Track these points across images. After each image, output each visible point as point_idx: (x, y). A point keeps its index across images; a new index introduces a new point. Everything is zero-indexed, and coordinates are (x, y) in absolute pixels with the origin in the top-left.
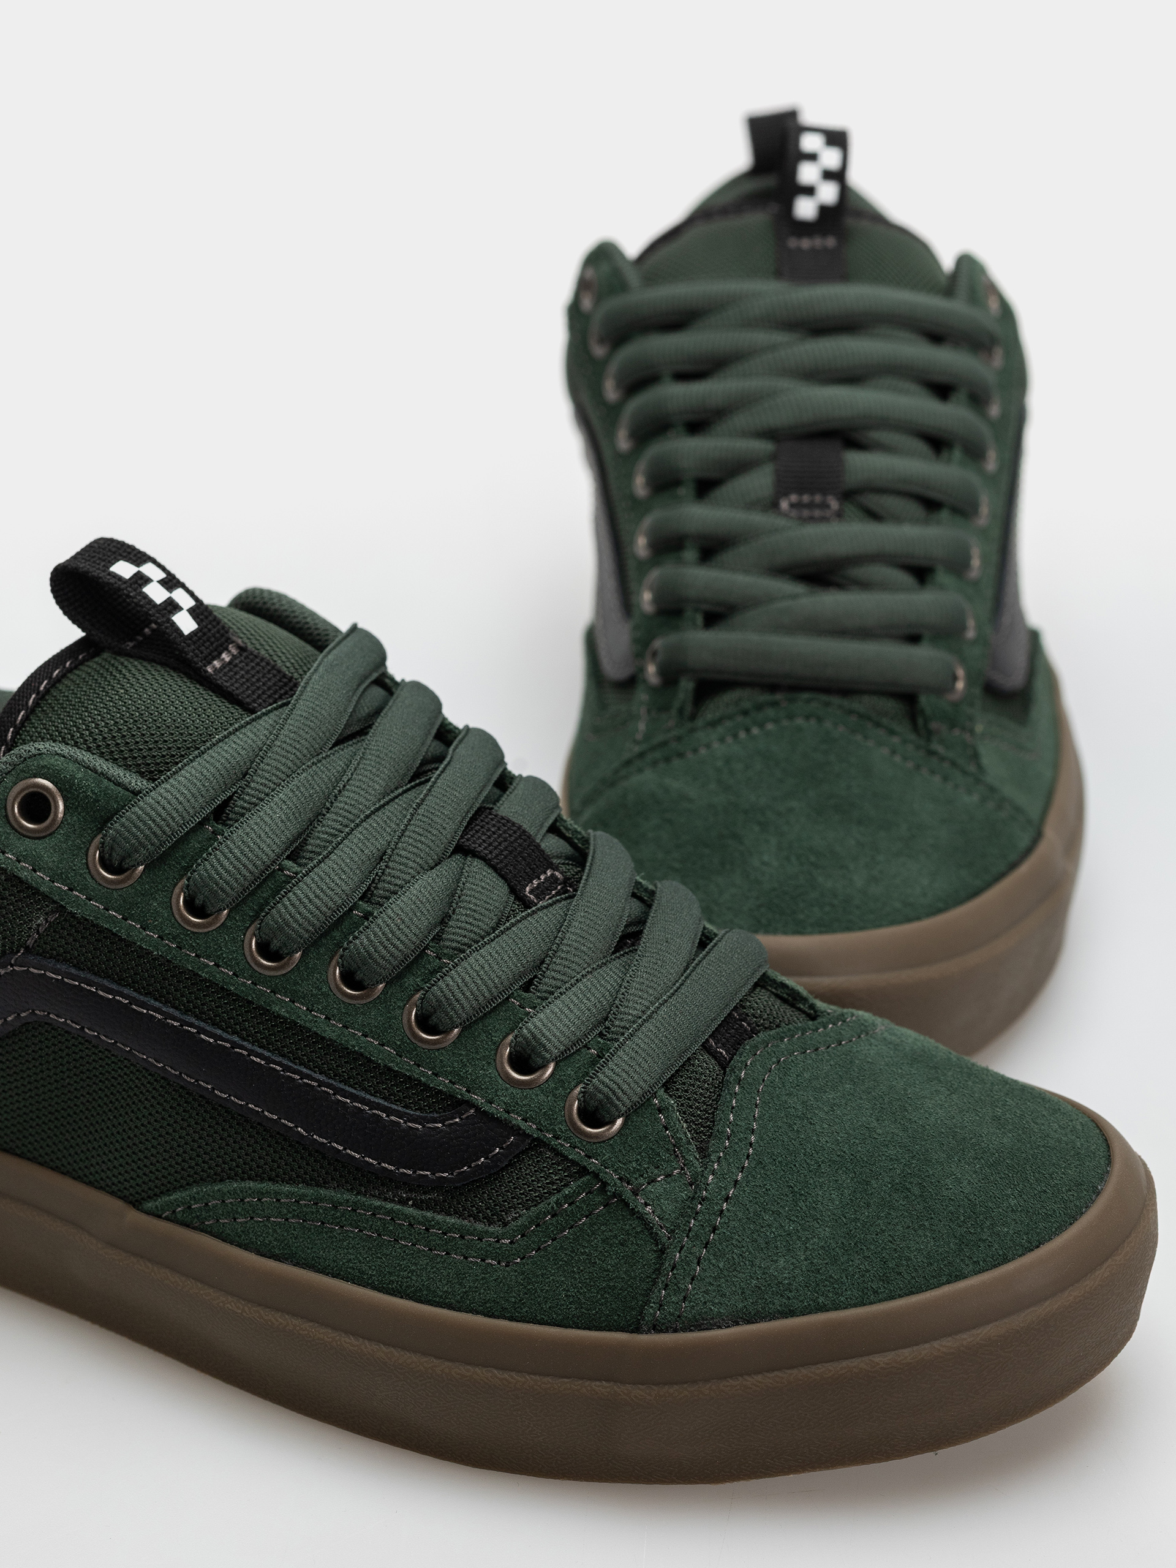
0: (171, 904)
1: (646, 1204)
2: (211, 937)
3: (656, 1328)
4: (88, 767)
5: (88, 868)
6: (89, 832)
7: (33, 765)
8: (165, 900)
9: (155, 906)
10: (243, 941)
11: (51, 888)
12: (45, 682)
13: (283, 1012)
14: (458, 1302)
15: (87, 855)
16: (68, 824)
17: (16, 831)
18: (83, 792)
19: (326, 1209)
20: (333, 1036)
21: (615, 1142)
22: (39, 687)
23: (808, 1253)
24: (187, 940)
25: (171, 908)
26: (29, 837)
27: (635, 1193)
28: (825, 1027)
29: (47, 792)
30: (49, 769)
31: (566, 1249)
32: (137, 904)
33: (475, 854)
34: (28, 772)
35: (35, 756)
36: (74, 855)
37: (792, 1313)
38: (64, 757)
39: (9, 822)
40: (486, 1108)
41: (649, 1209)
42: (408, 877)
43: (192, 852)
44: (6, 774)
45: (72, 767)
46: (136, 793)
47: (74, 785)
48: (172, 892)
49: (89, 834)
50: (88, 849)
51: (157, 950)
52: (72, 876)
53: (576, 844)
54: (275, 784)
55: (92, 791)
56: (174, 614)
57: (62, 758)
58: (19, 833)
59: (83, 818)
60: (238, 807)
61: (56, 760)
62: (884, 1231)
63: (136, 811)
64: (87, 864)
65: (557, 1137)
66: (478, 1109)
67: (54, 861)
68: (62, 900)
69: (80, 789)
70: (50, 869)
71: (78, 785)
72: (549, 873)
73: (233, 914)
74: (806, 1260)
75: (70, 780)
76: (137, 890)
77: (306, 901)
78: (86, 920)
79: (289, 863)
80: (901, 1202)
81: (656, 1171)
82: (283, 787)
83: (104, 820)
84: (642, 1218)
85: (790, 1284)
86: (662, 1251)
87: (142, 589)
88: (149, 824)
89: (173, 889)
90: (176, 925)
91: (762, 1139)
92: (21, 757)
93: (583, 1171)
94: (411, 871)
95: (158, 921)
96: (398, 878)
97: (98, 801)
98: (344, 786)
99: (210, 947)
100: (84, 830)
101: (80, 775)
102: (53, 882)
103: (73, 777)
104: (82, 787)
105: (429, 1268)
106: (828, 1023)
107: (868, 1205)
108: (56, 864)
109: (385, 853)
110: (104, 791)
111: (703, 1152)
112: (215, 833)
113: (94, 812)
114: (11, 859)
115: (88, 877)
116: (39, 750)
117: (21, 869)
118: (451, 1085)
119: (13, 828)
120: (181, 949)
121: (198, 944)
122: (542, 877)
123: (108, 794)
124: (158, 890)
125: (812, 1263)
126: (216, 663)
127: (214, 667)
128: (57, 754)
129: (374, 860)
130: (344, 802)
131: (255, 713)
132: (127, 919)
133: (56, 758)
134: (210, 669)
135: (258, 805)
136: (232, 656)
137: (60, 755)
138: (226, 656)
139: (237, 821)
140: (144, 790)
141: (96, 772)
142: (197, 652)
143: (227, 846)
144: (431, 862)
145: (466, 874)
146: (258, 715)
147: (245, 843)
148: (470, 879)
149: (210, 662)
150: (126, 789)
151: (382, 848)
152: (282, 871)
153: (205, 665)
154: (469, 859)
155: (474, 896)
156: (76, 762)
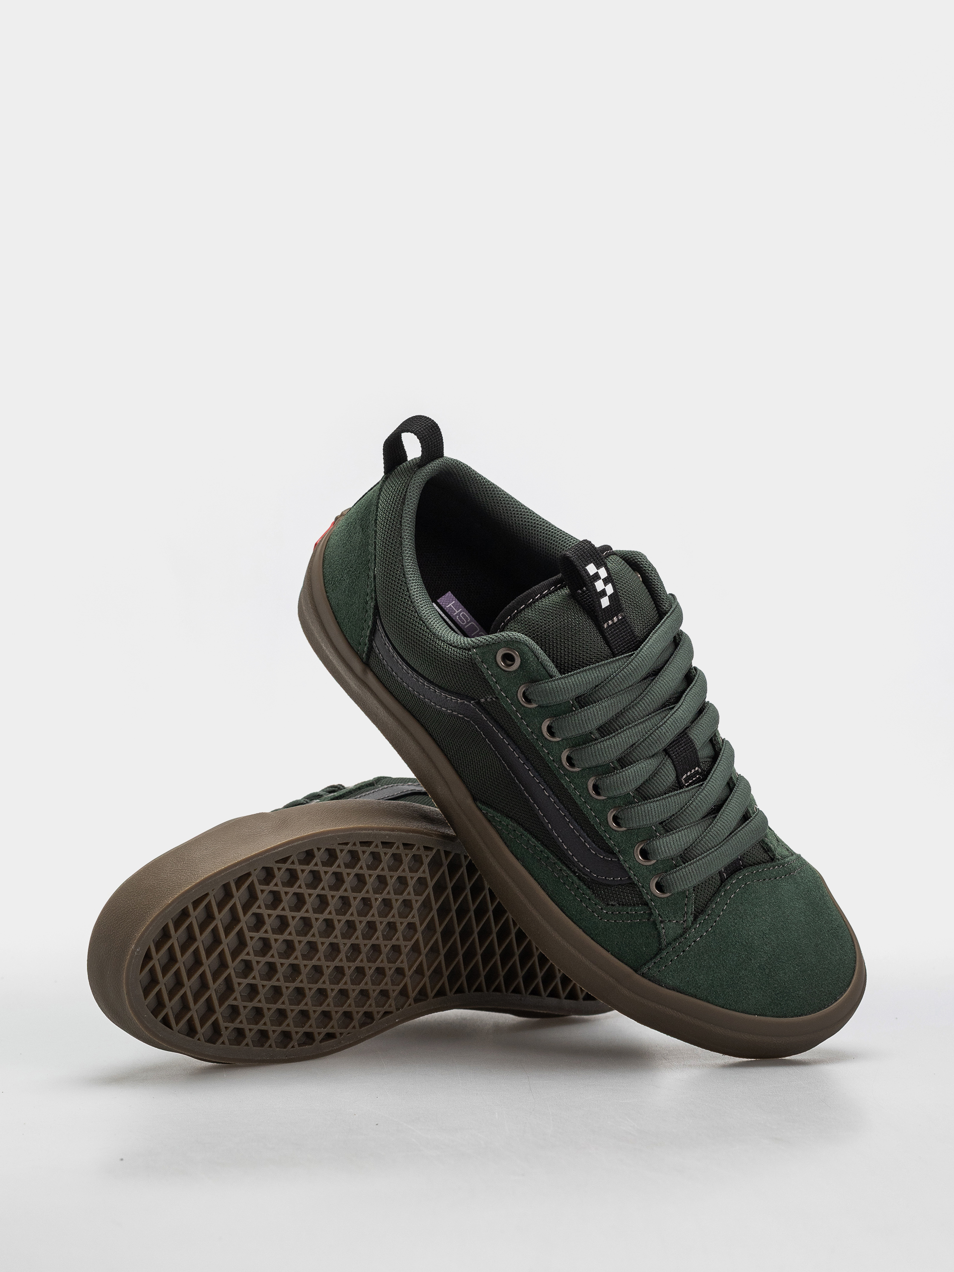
1: (663, 928)
2: (551, 743)
3: (643, 975)
4: (535, 655)
5: (517, 693)
7: (515, 645)
8: (541, 721)
9: (535, 721)
10: (562, 752)
13: (565, 784)
14: (576, 920)
15: (519, 687)
16: (518, 673)
17: (497, 664)
18: (529, 664)
19: (544, 856)
20: (579, 803)
21: (664, 900)
23: (714, 978)
24: (541, 738)
25: (542, 725)
26: (500, 669)
27: (661, 922)
28: (774, 868)
29: (516, 656)
30: (521, 650)
31: (625, 927)
32: (528, 716)
33: (669, 756)
34: (512, 646)
35: (513, 639)
36: (514, 686)
37: (695, 997)
38: (529, 648)
39: (495, 658)
40: (622, 862)
41: (664, 931)
42: (638, 758)
43: (560, 710)
44: (503, 641)
45: (530, 654)
46: (551, 677)
47: (527, 662)
48: (545, 720)
49: (524, 681)
51: (529, 736)
52: (509, 693)
53: (716, 748)
54: (606, 696)
55: (532, 668)
56: (602, 597)
59: (525, 674)
60: (588, 698)
62: (746, 983)
63: (549, 685)
64: (517, 691)
65: (643, 887)
66: (619, 860)
68: (501, 699)
70: (501, 685)
72: (697, 769)
73: (563, 741)
74: (711, 980)
76: (531, 712)
77: (593, 752)
78: (507, 710)
79: (596, 733)
80: (759, 974)
81: (674, 918)
82: (608, 699)
83: (534, 681)
84: (659, 933)
85: (700, 986)
86: (661, 949)
87: (594, 582)
88: (548, 693)
90: (540, 732)
91: (721, 921)
93: (646, 904)
94: (641, 756)
95: (534, 727)
96: (634, 757)
97: (534, 672)
98: (633, 705)
99: (548, 746)
100: (522, 679)
101: (531, 659)
102: (501, 691)
103: (528, 659)
104: (530, 662)
105: (572, 901)
106: (776, 865)
107: (746, 970)
108: (505, 685)
110: (537, 670)
111: (696, 918)
112: (574, 706)
113: (529, 675)
114: (488, 673)
115: (515, 696)
116: (515, 637)
117: (491, 680)
118: (613, 845)
119: (496, 662)
120: (537, 740)
121: (545, 742)
122: (693, 771)
123: (540, 671)
124: (540, 716)
125: (713, 983)
126: (610, 622)
127: (608, 624)
128: (526, 645)
129: (629, 746)
130: (629, 713)
131: (614, 657)
132: (522, 719)
133: (526, 647)
134: (605, 626)
135: (595, 703)
136: (618, 619)
137: (528, 646)
138: (615, 619)
139: (584, 707)
140: (555, 676)
141: (539, 660)
142: (604, 616)
143: (575, 717)
144: (651, 755)
145: (662, 764)
146: (614, 659)
147: (582, 720)
148: (663, 767)
149: (607, 621)
150: (547, 671)
151: (634, 742)
152: (591, 734)
153: (604, 624)
154: (667, 757)
155: (660, 776)
156: (533, 652)
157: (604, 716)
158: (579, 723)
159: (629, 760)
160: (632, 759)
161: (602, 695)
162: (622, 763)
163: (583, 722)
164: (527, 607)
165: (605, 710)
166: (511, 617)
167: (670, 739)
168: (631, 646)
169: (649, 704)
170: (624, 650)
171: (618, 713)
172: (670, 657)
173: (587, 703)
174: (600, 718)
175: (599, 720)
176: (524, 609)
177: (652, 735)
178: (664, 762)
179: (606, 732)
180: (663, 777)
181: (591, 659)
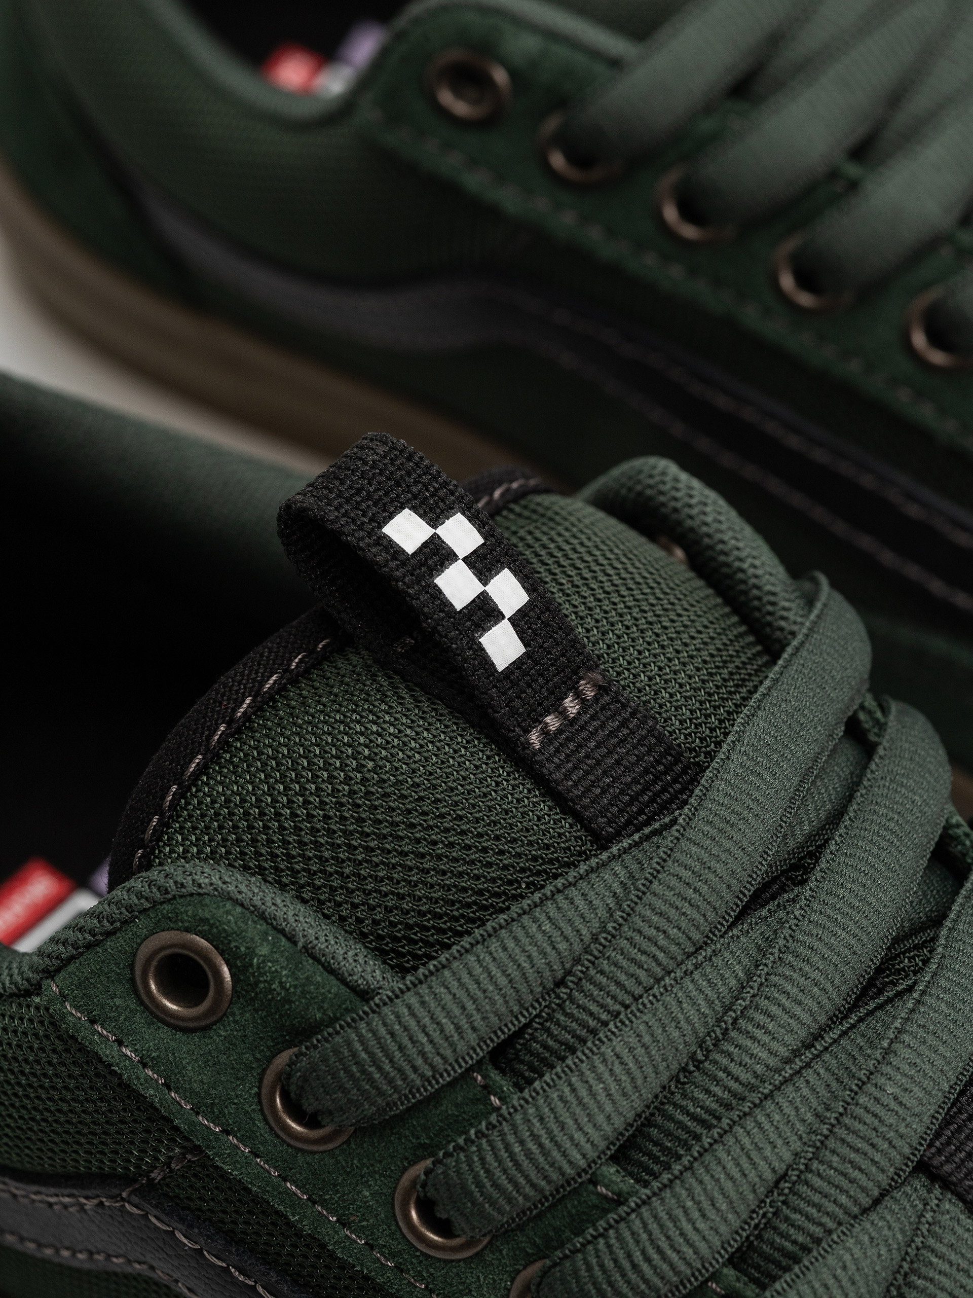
0: (393, 1199)
2: (455, 1270)
4: (282, 932)
5: (260, 1102)
6: (270, 1043)
7: (186, 912)
8: (385, 1191)
9: (365, 1197)
10: (509, 1290)
11: (192, 1124)
12: (248, 701)
15: (261, 1081)
16: (236, 1022)
17: (146, 1007)
18: (265, 981)
22: (234, 711)
24: (412, 1263)
25: (393, 1205)
26: (168, 1025)
29: (205, 961)
30: (211, 926)
32: (335, 1185)
33: (947, 1185)
34: (176, 922)
35: (192, 895)
36: (238, 1079)
38: (242, 905)
39: (136, 991)
42: (818, 1231)
43: (441, 1121)
44: (140, 912)
45: (254, 929)
46: (365, 995)
47: (251, 965)
48: (399, 1180)
49: (268, 1047)
50: (264, 1070)
51: (362, 1265)
52: (230, 1114)
54: (609, 1012)
55: (281, 983)
56: (485, 630)
57: (239, 909)
58: (152, 1013)
59: (261, 1018)
60: (537, 1042)
61: (228, 913)
63: (365, 1032)
64: (259, 1094)
67: (202, 1081)
68: (208, 1147)
69: (261, 975)
70: (192, 1091)
71: (259, 968)
73: (498, 1244)
75: (246, 955)
76: (338, 1162)
77: (626, 1265)
78: (246, 1189)
79: (610, 1171)
82: (623, 1023)
87: (432, 576)
88: (370, 1073)
89: (401, 1177)
90: (398, 1236)
92: (167, 892)
94: (825, 1220)
95: (368, 1221)
96: (799, 1228)
97: (290, 1002)
98: (735, 1021)
99: (451, 1285)
100: (261, 1039)
101: (264, 950)
102: (197, 1113)
103: (251, 952)
104: (265, 973)
108: (206, 1087)
109: (784, 1177)
110: (303, 985)
112: (487, 1089)
113: (281, 1016)
114: (130, 1059)
115: (257, 1116)
116: (200, 886)
117: (146, 1080)
119: (141, 1002)
120: (402, 1271)
121: (432, 1274)
123: (309, 992)
124: (375, 1172)
126: (548, 719)
127: (545, 732)
128: (230, 899)
129: (761, 1190)
130: (729, 1055)
131: (605, 848)
132: (314, 1203)
133: (229, 905)
134: (534, 738)
135: (573, 1051)
136: (583, 701)
137: (237, 902)
138: (571, 705)
139: (530, 1082)
140: (375, 992)
141: (295, 943)
142: (516, 702)
143: (502, 1134)
144: (866, 1201)
145: (924, 1228)
146: (604, 856)
147: (535, 1137)
148: (931, 1241)
149: (538, 720)
150: (343, 981)
151: (781, 1167)
152: (595, 1184)
153: (527, 731)
154: (937, 1191)
155: (931, 1280)
156: (262, 916)
157: (624, 1094)
158: (528, 1154)
159: (781, 1250)
160: (794, 1242)
161: (591, 1014)
162: (758, 1268)
163: (541, 1145)
164: (213, 757)
165: (618, 1069)
166: (162, 815)
167: (926, 1119)
168: (664, 790)
169: (800, 996)
170: (641, 812)
171: (684, 1069)
172: (850, 798)
173: (543, 1060)
174: (609, 1108)
175: (609, 1118)
176: (203, 769)
177: (847, 1120)
178: (929, 1216)
179: (656, 1160)
180: (943, 1279)
181: (510, 883)
